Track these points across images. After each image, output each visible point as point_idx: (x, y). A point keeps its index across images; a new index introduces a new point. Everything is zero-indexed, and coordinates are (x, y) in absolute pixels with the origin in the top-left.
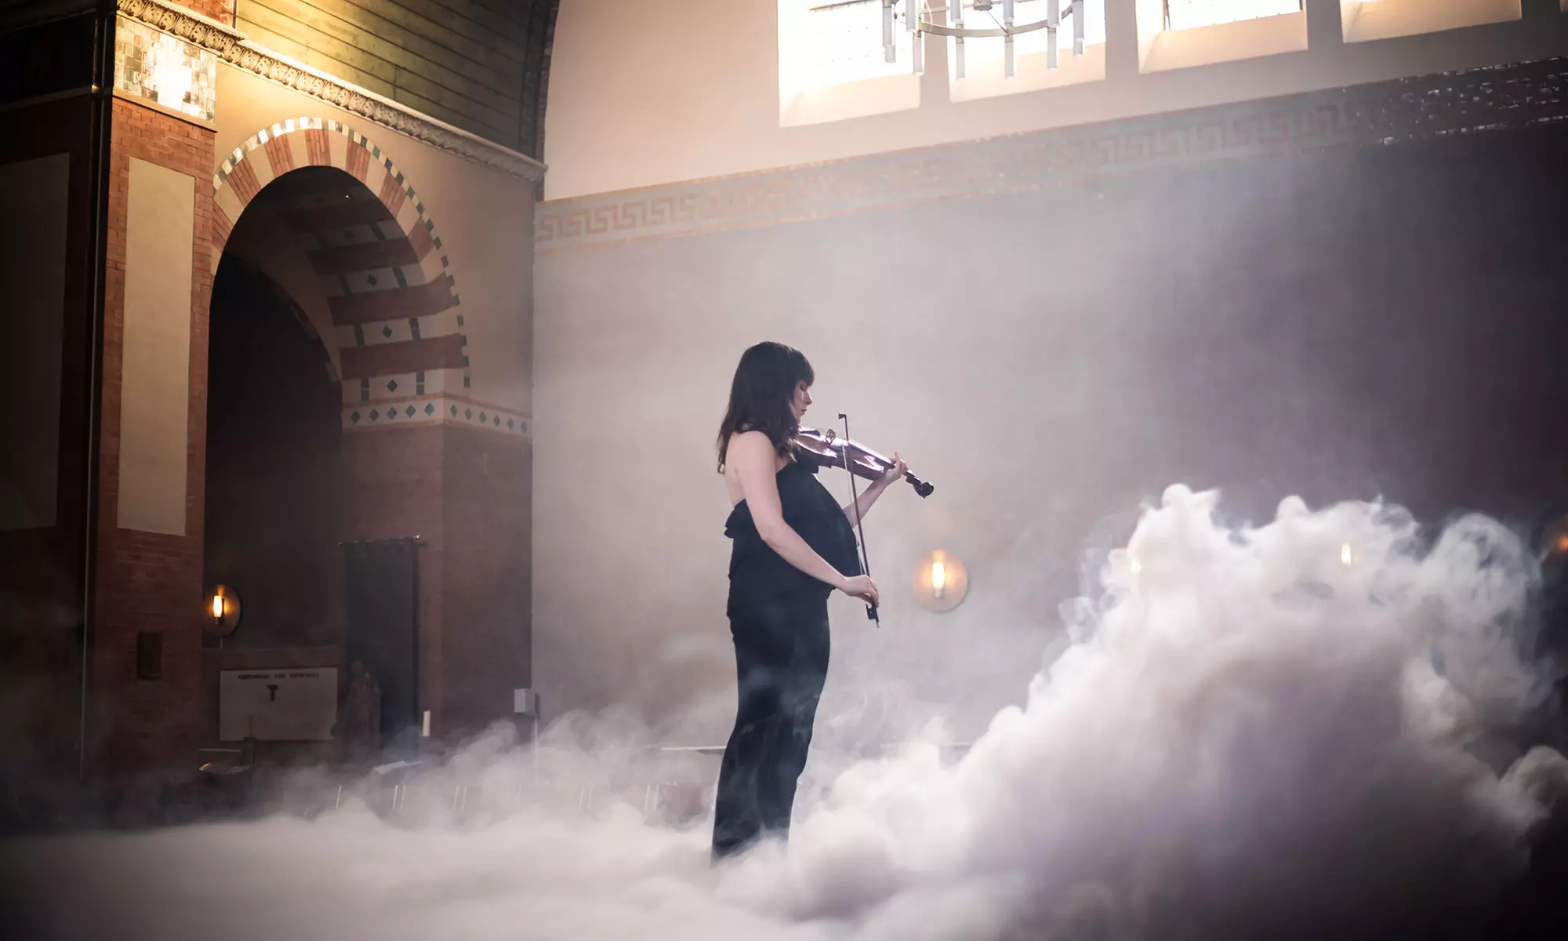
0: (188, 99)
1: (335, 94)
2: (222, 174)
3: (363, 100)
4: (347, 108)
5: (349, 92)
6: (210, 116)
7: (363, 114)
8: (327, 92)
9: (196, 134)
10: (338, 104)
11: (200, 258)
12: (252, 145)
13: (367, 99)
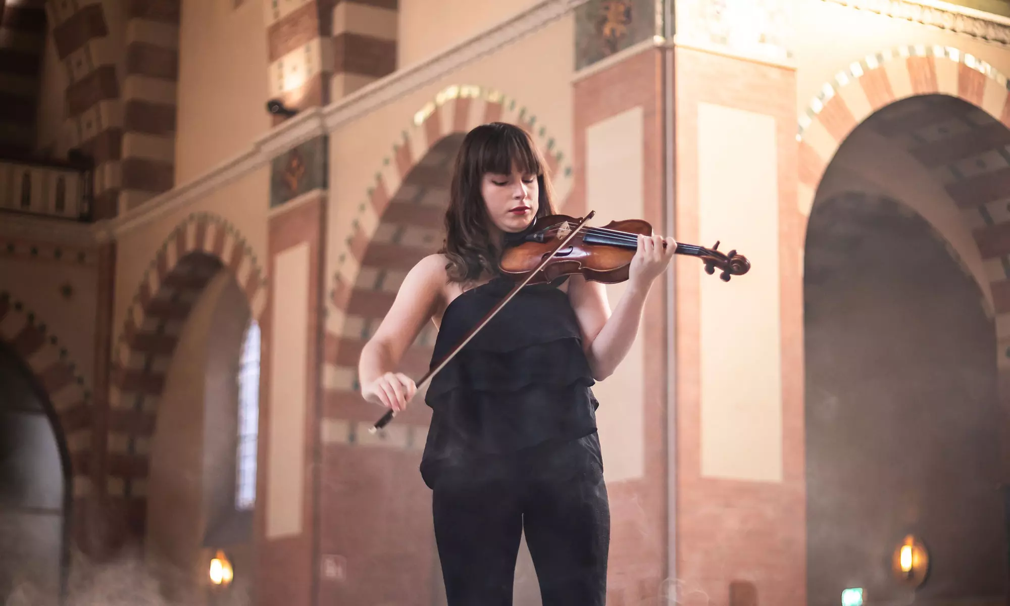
0: (763, 40)
1: (939, 18)
2: (810, 113)
3: (970, 22)
4: (954, 30)
5: (954, 15)
6: (790, 55)
7: (974, 35)
8: (928, 17)
9: (775, 74)
10: (943, 28)
11: (787, 198)
12: (843, 80)
13: (975, 19)
